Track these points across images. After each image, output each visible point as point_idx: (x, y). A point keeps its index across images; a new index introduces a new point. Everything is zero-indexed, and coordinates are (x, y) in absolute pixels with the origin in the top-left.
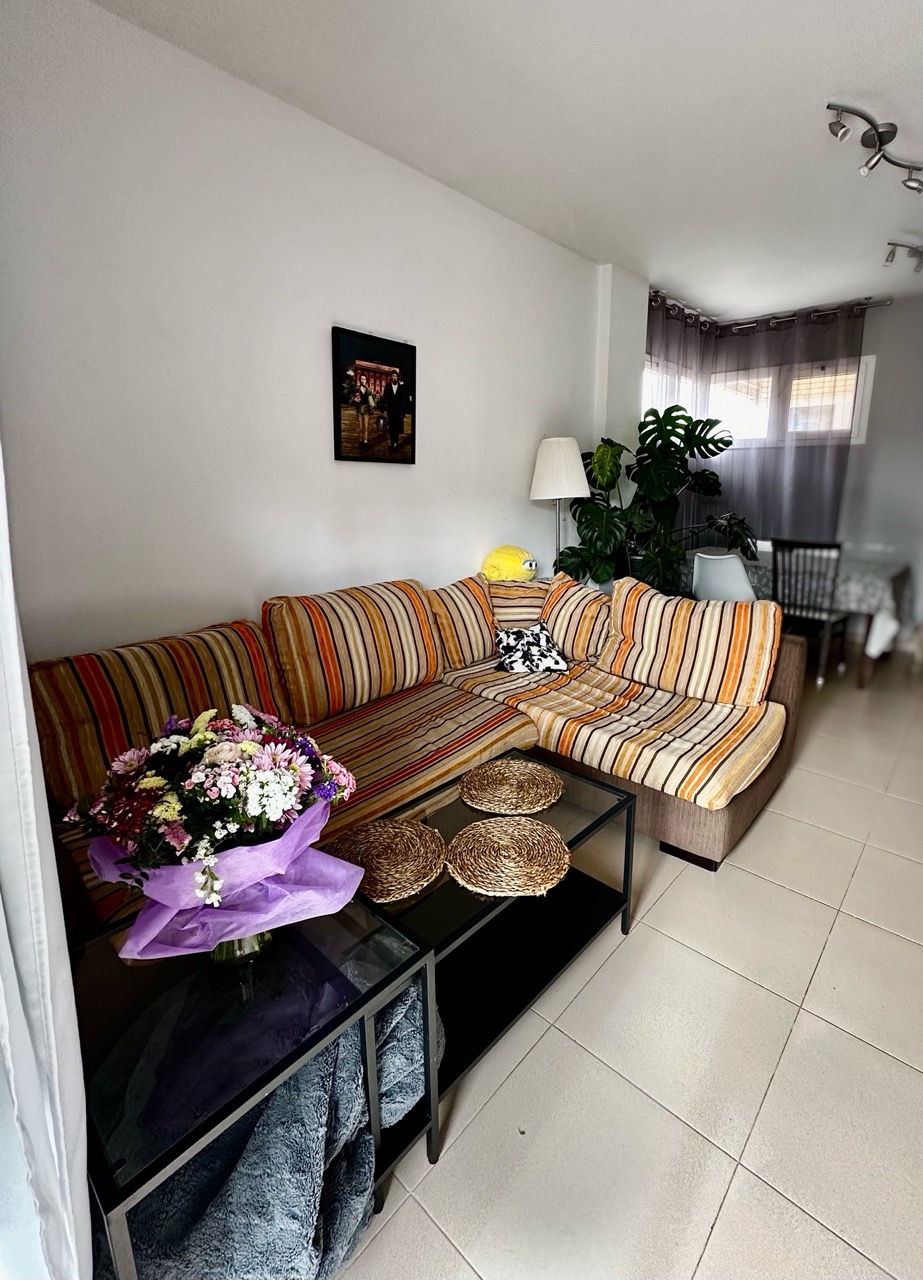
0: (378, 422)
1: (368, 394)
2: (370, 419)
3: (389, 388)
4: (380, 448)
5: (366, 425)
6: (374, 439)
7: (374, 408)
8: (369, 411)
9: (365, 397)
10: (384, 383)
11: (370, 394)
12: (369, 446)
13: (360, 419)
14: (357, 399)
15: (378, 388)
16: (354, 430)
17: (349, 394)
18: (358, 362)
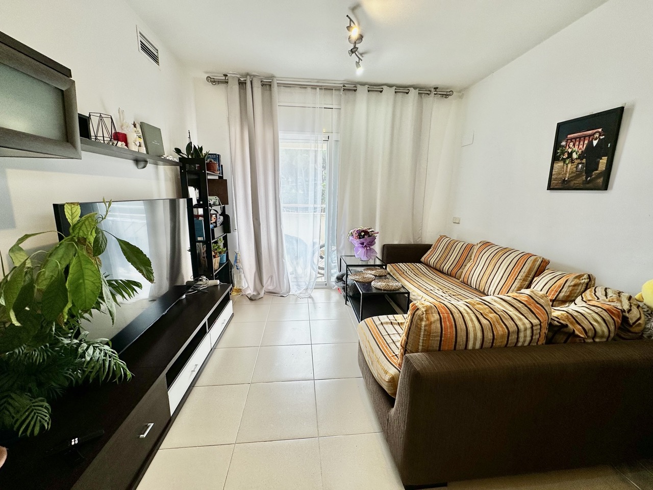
0: (577, 167)
1: (572, 153)
2: (572, 166)
3: (591, 143)
4: (575, 182)
5: (568, 170)
6: (571, 177)
7: (576, 159)
8: (572, 161)
9: (570, 155)
10: (586, 142)
11: (575, 151)
12: (569, 181)
13: (565, 167)
14: (566, 156)
15: (581, 146)
16: (560, 174)
17: (560, 155)
18: (569, 136)
